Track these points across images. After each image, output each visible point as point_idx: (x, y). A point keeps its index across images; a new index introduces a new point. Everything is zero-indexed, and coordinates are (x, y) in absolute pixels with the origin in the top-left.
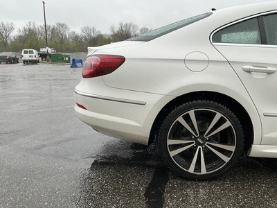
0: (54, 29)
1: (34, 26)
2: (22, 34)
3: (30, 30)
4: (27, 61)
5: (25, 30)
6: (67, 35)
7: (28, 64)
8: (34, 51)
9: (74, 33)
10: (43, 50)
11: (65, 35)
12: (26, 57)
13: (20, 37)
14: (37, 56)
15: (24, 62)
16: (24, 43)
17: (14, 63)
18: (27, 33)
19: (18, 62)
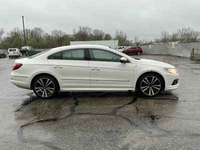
0: (32, 32)
1: (18, 30)
2: (9, 36)
3: (15, 33)
4: (12, 56)
5: (12, 33)
6: (42, 36)
7: (12, 58)
8: (16, 49)
9: (47, 34)
10: (23, 48)
11: (41, 36)
12: (11, 53)
13: (8, 38)
14: (19, 52)
15: (10, 57)
16: (11, 43)
17: (3, 58)
18: (13, 35)
19: (5, 57)
